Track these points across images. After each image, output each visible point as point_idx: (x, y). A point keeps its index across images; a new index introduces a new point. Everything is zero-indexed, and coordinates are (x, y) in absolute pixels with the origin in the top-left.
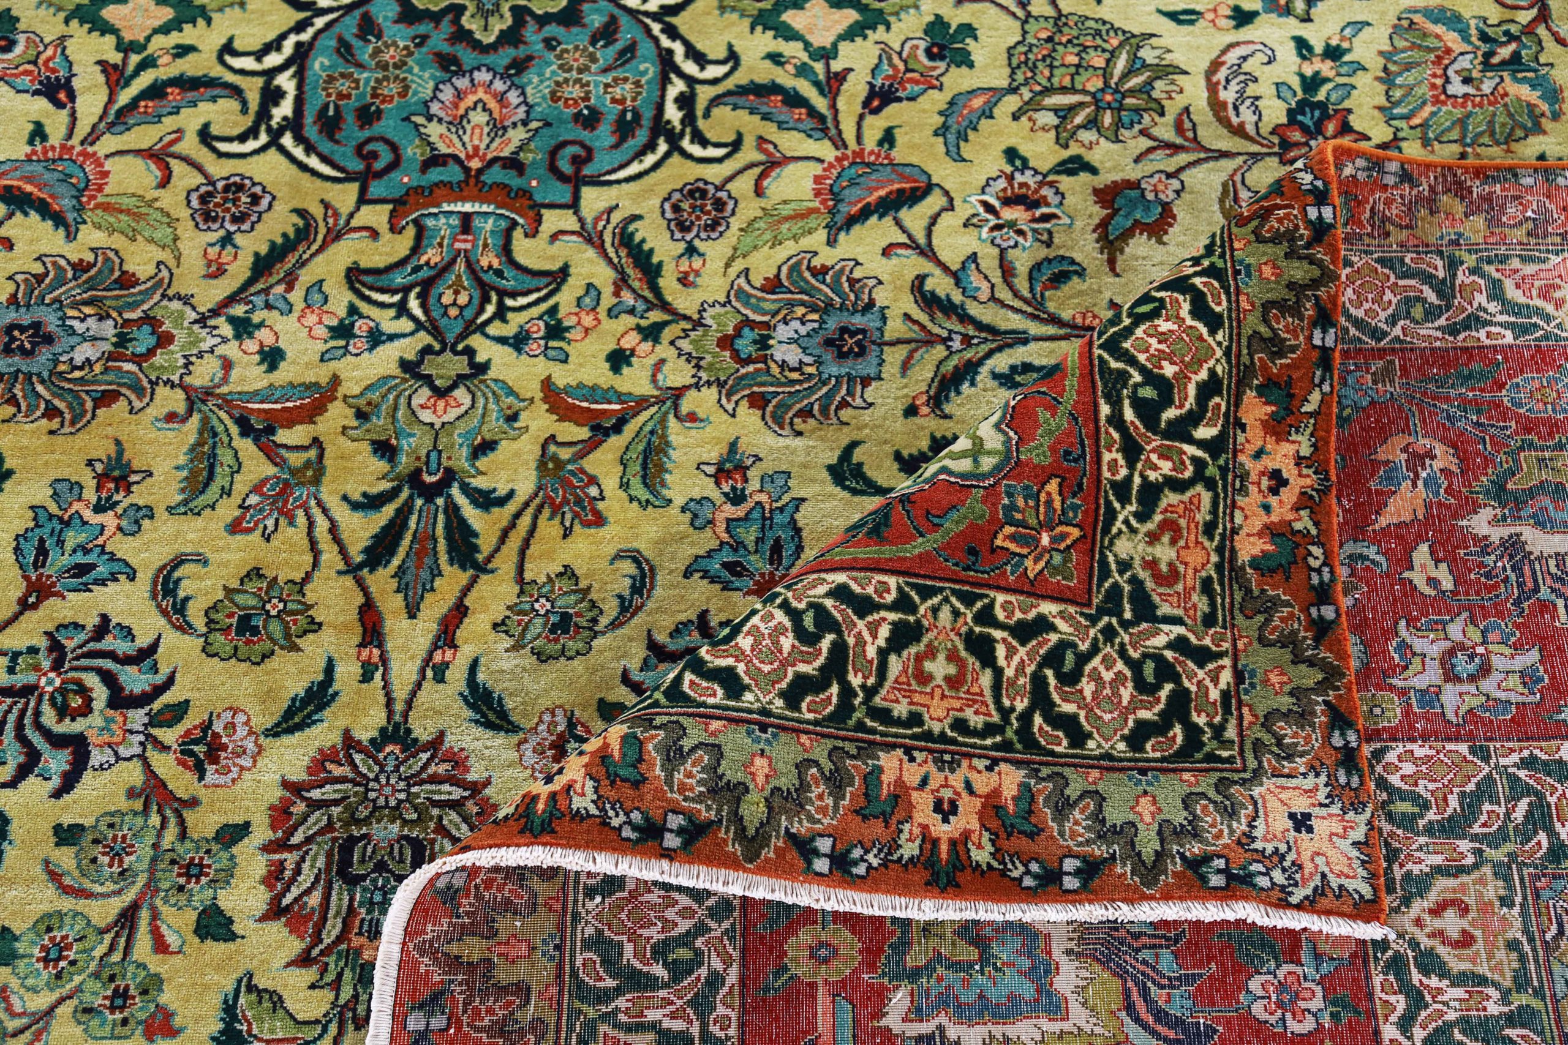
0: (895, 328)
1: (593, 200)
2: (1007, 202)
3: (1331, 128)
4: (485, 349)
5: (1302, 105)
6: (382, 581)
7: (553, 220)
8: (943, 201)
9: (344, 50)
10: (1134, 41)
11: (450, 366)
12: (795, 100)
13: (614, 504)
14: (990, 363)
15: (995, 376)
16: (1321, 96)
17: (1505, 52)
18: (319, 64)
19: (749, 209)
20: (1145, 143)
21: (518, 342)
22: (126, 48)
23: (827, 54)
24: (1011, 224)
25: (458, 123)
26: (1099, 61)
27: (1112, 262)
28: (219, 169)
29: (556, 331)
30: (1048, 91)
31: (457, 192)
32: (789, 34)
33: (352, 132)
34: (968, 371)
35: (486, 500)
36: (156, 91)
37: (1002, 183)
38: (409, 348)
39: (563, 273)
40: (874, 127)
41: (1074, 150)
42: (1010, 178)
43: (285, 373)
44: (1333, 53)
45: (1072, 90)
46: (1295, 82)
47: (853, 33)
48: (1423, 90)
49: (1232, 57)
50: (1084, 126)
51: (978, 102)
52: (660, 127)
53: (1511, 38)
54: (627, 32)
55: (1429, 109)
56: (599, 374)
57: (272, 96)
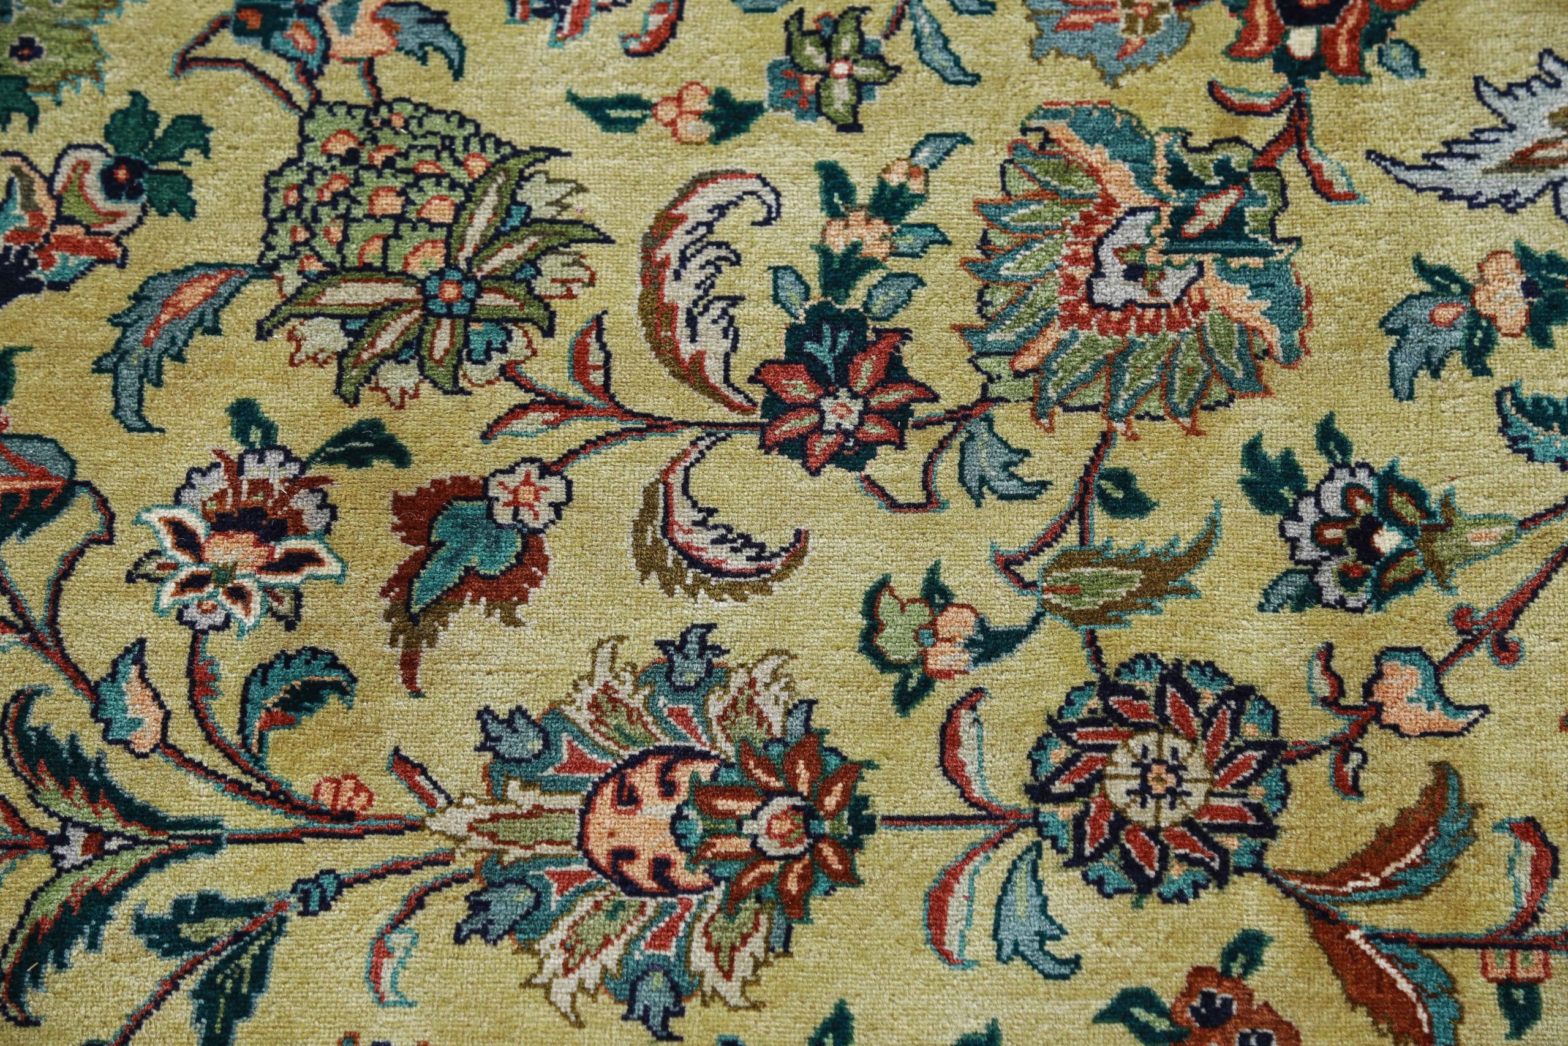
2: (221, 524)
3: (866, 370)
5: (818, 318)
8: (94, 521)
10: (516, 164)
14: (135, 894)
15: (142, 925)
16: (855, 301)
17: (1214, 210)
20: (510, 395)
24: (223, 575)
26: (441, 212)
27: (409, 664)
30: (335, 273)
34: (88, 914)
37: (218, 481)
41: (369, 408)
42: (236, 469)
44: (890, 204)
45: (382, 273)
46: (810, 266)
48: (1050, 291)
49: (697, 208)
50: (393, 356)
51: (192, 296)
53: (1231, 178)
55: (1054, 334)
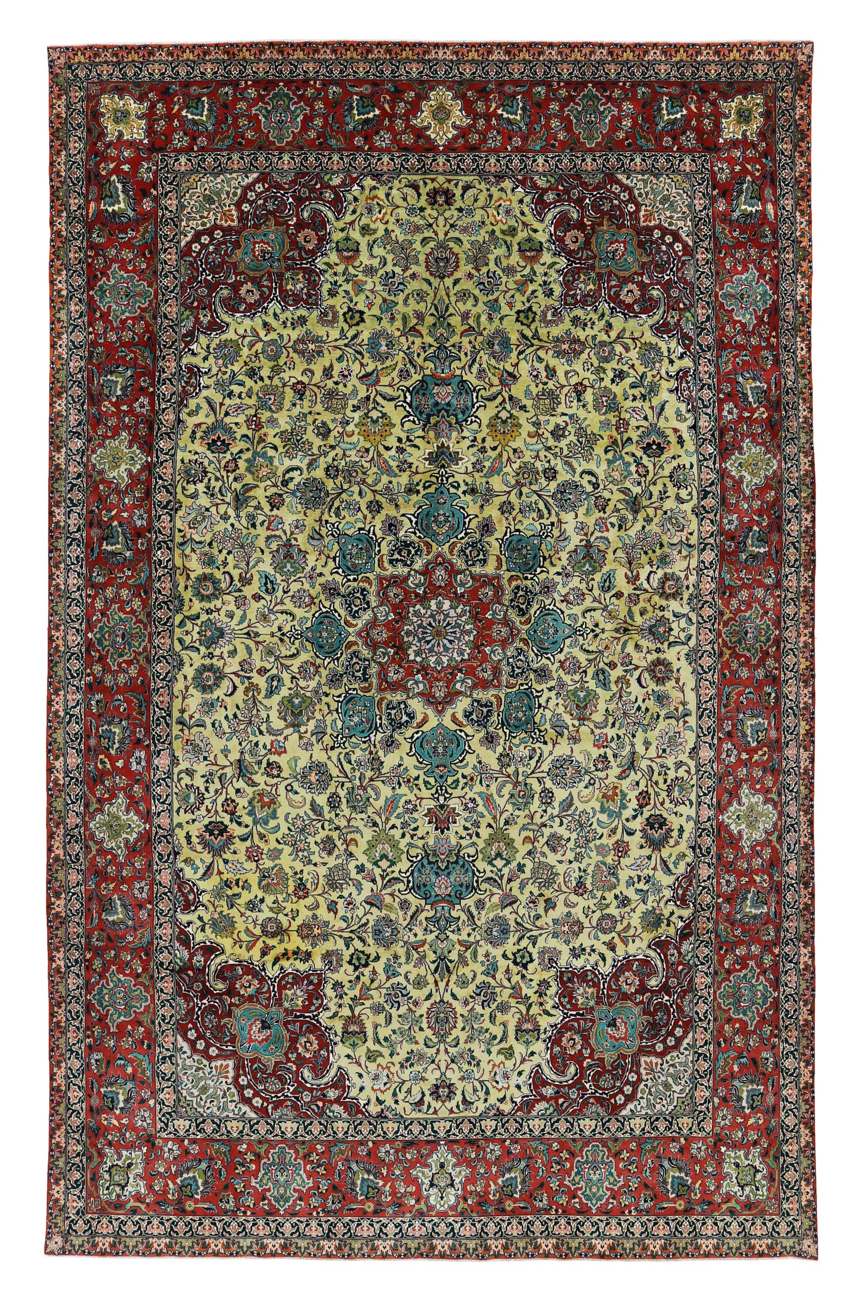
0: (512, 929)
1: (463, 902)
2: (530, 902)
3: (582, 887)
4: (448, 933)
5: (578, 882)
6: (437, 975)
7: (457, 907)
8: (519, 903)
9: (419, 871)
10: (552, 867)
11: (443, 936)
12: (495, 881)
13: (470, 962)
14: (526, 935)
15: (527, 937)
16: (582, 879)
17: (612, 871)
18: (416, 874)
19: (488, 905)
20: (552, 890)
21: (453, 932)
22: (384, 871)
23: (500, 870)
24: (530, 907)
25: (440, 888)
26: (546, 872)
27: (546, 915)
28: (402, 897)
29: (459, 929)
30: (537, 878)
31: (440, 901)
32: (494, 866)
33: (423, 889)
34: (523, 937)
35: (451, 961)
36: (389, 881)
37: (529, 899)
38: (436, 933)
39: (459, 918)
40: (509, 887)
41: (541, 891)
42: (530, 897)
43: (418, 938)
44: (585, 871)
45: (541, 878)
46: (578, 877)
47: (505, 866)
48: (598, 879)
49: (568, 871)
50: (543, 886)
51: (525, 881)
52: (473, 887)
53: (613, 868)
54: (467, 866)
55: (598, 883)
56: (466, 938)
57: (409, 882)
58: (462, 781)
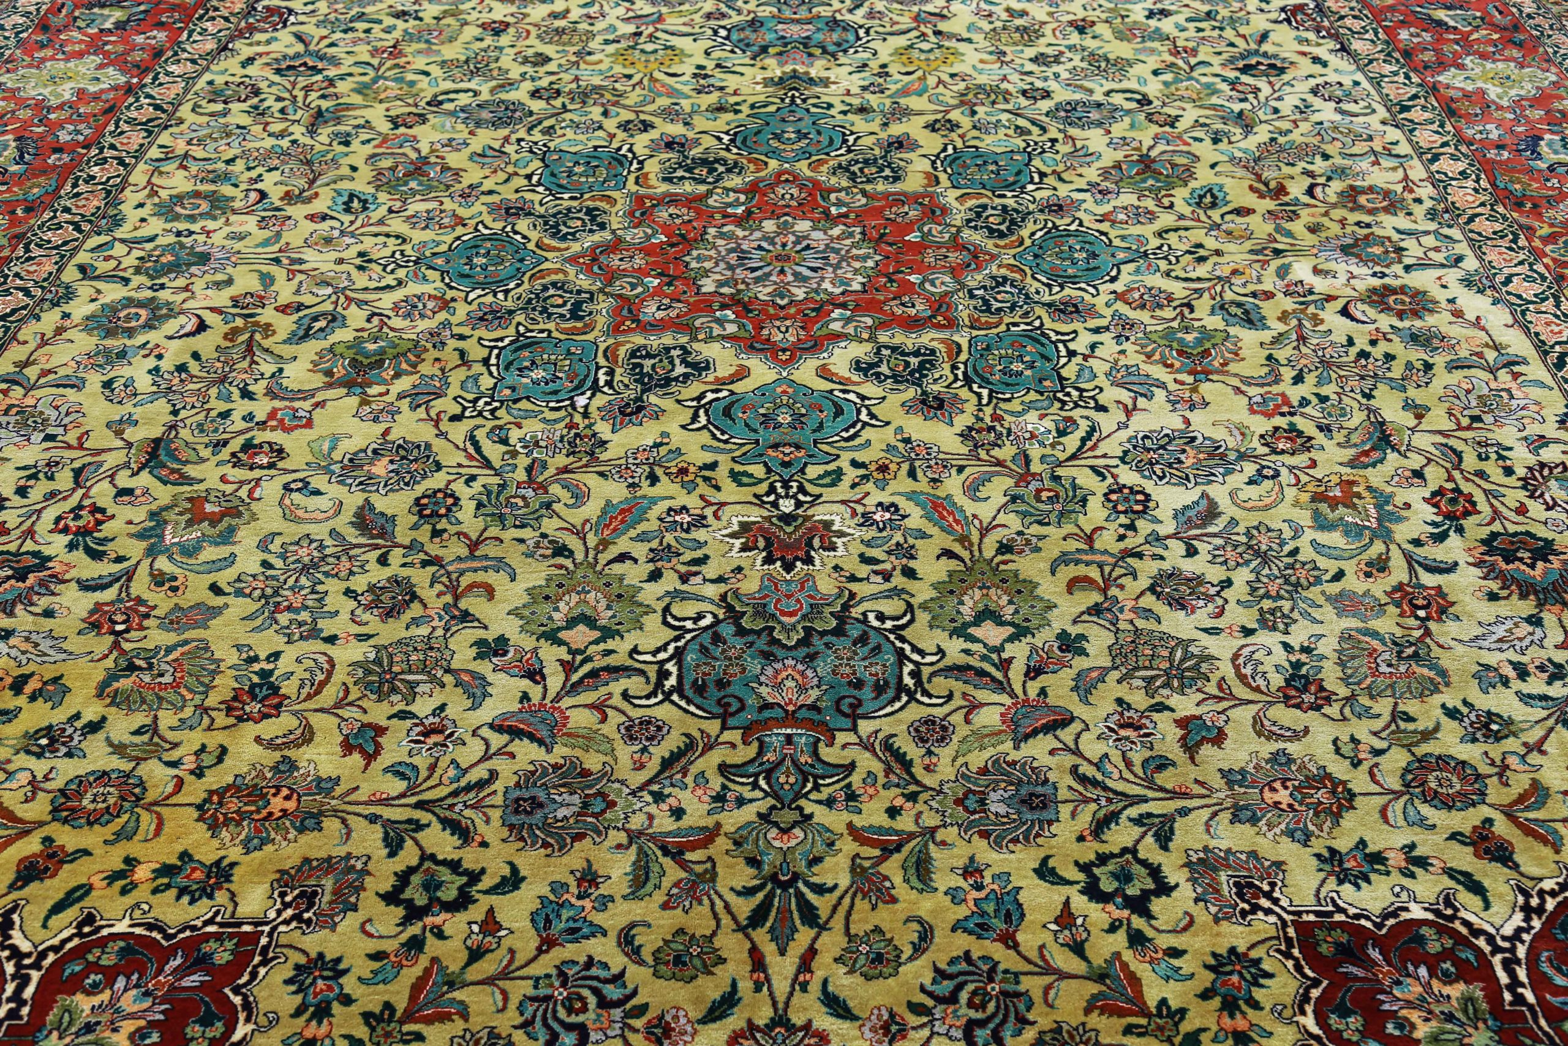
0: (1063, 794)
1: (865, 727)
2: (1122, 726)
3: (1313, 689)
4: (809, 808)
5: (1293, 677)
6: (761, 935)
7: (841, 738)
8: (1082, 726)
9: (704, 650)
10: (1185, 643)
11: (787, 816)
12: (982, 673)
13: (901, 890)
14: (1126, 813)
15: (1130, 820)
16: (1304, 671)
17: (1410, 651)
18: (690, 658)
19: (962, 731)
20: (1201, 696)
21: (830, 803)
22: (573, 652)
23: (999, 650)
24: (1127, 738)
25: (778, 686)
26: (1166, 653)
27: (1192, 759)
28: (636, 713)
29: (852, 797)
30: (1137, 668)
31: (782, 723)
32: (974, 640)
33: (713, 692)
34: (1113, 817)
35: (820, 890)
36: (594, 674)
37: (1116, 717)
38: (763, 806)
39: (852, 767)
40: (1033, 688)
41: (1158, 699)
42: (1121, 714)
43: (687, 821)
44: (1306, 650)
45: (1152, 668)
46: (1287, 665)
47: (1011, 639)
48: (1364, 669)
49: (1245, 652)
50: (1162, 687)
51: (1094, 674)
52: (901, 688)
53: (1411, 644)
54: (874, 639)
55: (1369, 680)
56: (881, 819)
57: (664, 675)
58: (851, 474)
